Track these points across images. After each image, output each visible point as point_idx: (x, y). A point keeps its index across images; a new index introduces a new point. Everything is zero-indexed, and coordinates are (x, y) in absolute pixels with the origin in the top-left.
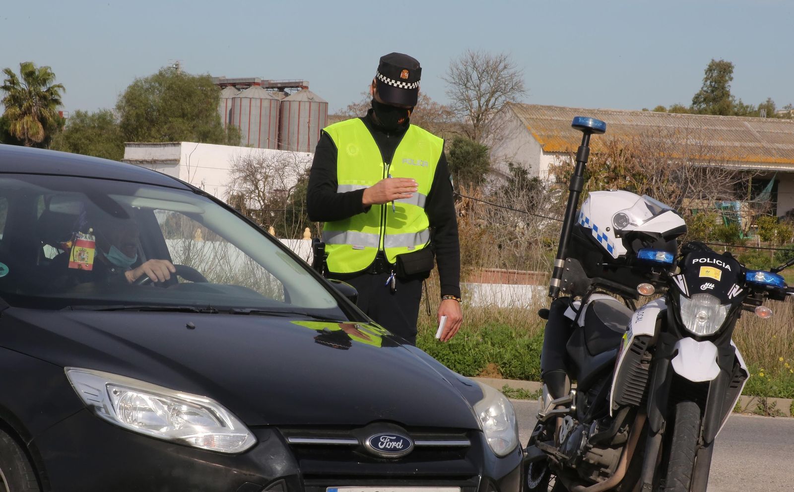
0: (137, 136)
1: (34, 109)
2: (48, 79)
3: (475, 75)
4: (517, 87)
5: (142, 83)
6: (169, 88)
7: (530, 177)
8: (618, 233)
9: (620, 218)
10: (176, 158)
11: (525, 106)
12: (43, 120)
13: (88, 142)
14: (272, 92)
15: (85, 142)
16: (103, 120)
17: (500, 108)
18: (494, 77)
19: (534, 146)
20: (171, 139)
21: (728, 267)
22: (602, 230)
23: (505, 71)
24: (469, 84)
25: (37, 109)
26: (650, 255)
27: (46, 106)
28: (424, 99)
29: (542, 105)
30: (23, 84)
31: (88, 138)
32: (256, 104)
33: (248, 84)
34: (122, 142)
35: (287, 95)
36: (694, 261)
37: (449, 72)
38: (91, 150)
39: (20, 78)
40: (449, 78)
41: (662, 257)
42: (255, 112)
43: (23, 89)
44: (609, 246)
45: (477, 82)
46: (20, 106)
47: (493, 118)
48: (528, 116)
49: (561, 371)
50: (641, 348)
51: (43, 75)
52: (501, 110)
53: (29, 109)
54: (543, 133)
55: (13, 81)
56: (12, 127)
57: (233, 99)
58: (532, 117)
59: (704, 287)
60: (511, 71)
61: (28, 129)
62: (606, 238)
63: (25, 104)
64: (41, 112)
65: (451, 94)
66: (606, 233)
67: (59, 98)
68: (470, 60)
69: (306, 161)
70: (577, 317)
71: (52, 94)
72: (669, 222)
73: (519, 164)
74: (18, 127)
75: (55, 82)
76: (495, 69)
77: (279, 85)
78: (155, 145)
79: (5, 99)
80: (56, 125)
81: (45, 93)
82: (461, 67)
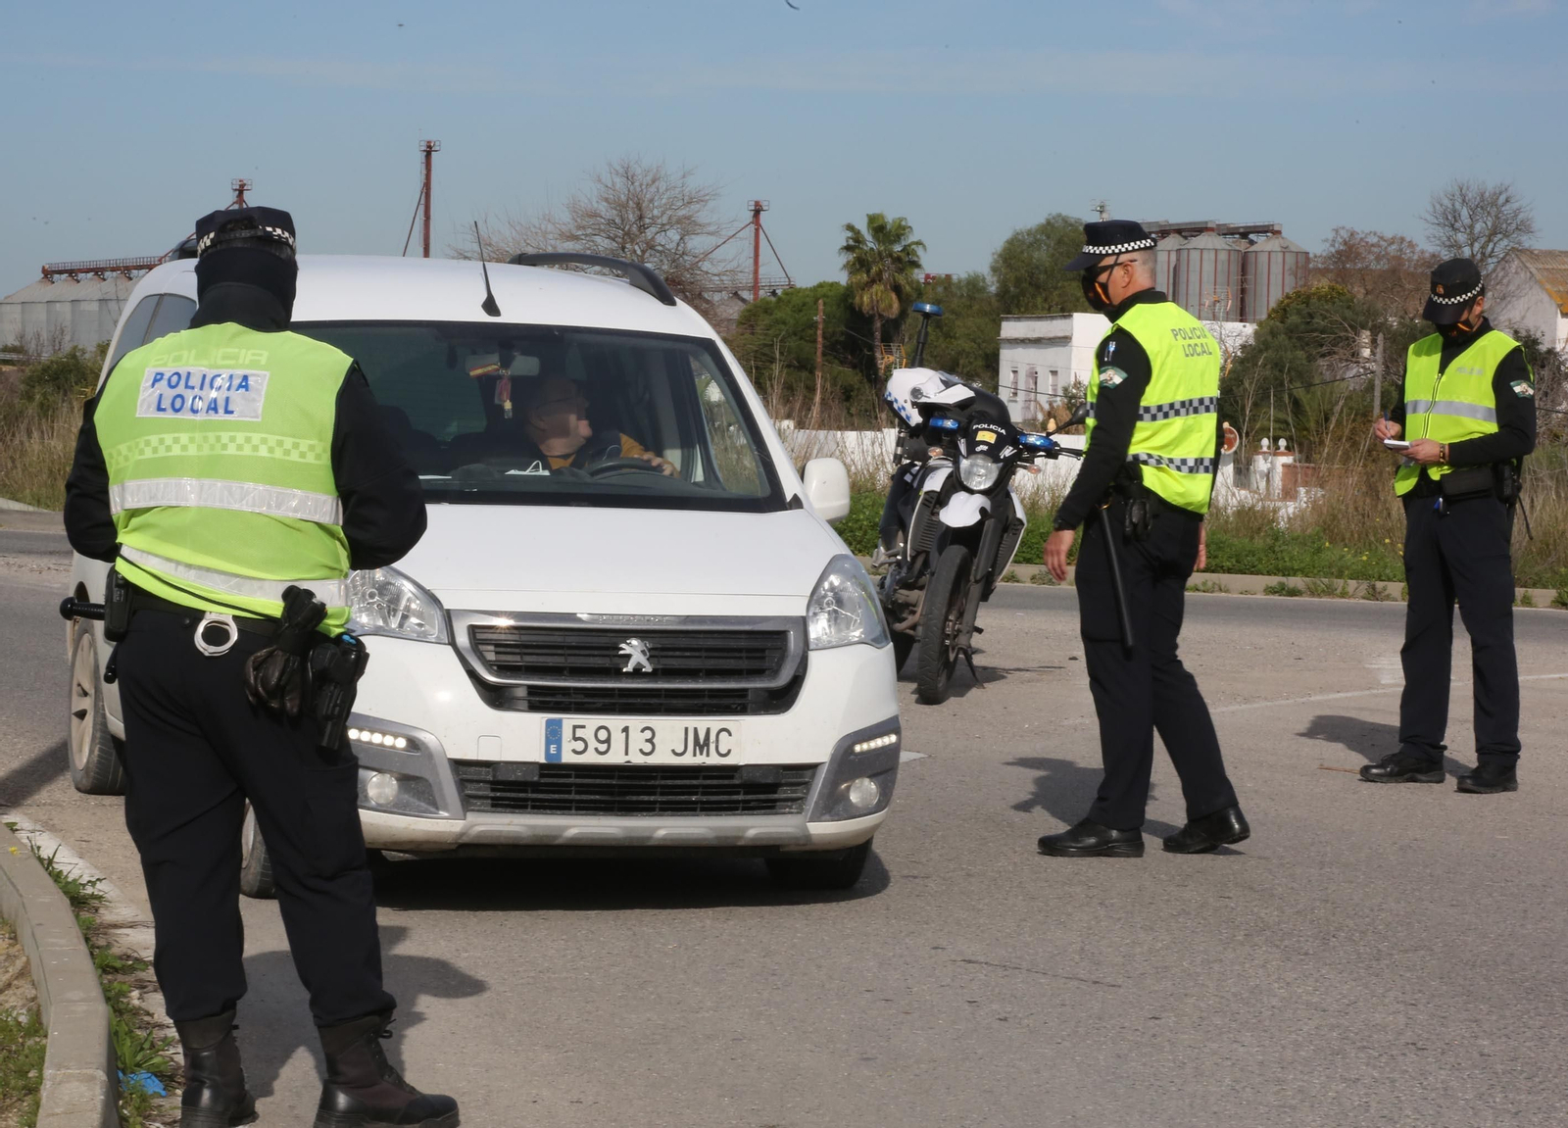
0: (1018, 306)
1: (885, 276)
2: (903, 235)
3: (1465, 213)
4: (1524, 228)
5: (1023, 236)
6: (1060, 242)
7: (1543, 348)
8: (914, 404)
9: (916, 392)
10: (1067, 334)
11: (1536, 252)
12: (897, 289)
13: (953, 317)
14: (1231, 240)
15: (951, 317)
16: (974, 285)
17: (1501, 256)
18: (1493, 214)
19: (1549, 307)
20: (1063, 310)
21: (1003, 431)
22: (901, 402)
23: (1508, 207)
24: (1457, 225)
25: (889, 275)
26: (940, 423)
27: (901, 270)
28: (1409, 246)
29: (1562, 249)
30: (870, 243)
31: (953, 312)
32: (1209, 257)
33: (1198, 230)
34: (998, 315)
35: (1252, 243)
36: (974, 427)
37: (1431, 209)
38: (959, 326)
39: (867, 236)
40: (1429, 218)
41: (949, 424)
42: (1208, 267)
43: (872, 249)
44: (907, 416)
45: (1467, 221)
46: (868, 272)
47: (1494, 270)
48: (1541, 266)
49: (896, 527)
50: (931, 502)
51: (896, 230)
52: (1503, 259)
53: (880, 273)
54: (1561, 289)
55: (858, 238)
56: (857, 299)
57: (1178, 251)
58: (1547, 267)
59: (978, 449)
60: (1516, 206)
61: (878, 301)
62: (904, 408)
63: (874, 269)
64: (894, 279)
65: (1433, 239)
66: (905, 405)
67: (916, 259)
68: (1458, 193)
69: (1235, 334)
70: (913, 481)
71: (908, 254)
72: (959, 393)
73: (1528, 331)
74: (866, 299)
75: (912, 238)
76: (1494, 204)
77: (1242, 230)
78: (1039, 318)
79: (848, 262)
80: (915, 295)
81: (900, 254)
82: (1447, 202)
